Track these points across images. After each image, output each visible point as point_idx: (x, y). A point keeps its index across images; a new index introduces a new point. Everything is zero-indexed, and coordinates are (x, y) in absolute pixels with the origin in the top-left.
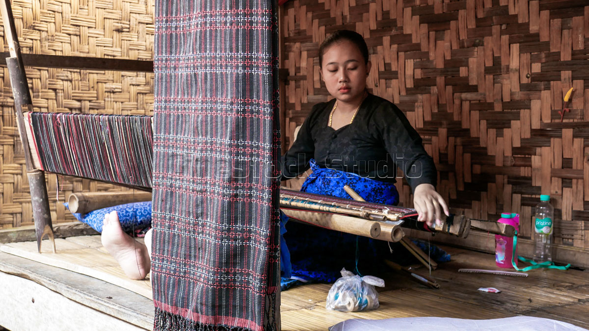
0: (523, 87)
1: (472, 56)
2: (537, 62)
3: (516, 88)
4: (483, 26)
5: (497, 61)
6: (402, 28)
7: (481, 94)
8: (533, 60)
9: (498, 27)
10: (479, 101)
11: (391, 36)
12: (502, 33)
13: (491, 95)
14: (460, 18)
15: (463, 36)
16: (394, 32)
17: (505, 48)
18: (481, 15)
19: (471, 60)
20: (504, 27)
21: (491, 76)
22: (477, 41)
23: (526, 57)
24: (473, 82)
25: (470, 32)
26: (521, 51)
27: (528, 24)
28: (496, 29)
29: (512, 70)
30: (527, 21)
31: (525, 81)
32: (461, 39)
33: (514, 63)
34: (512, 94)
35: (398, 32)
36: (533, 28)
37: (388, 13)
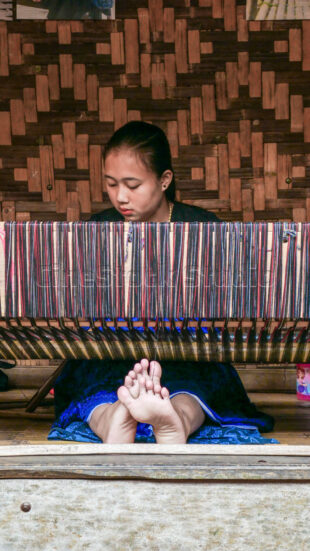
0: (281, 194)
1: (211, 154)
2: (300, 165)
3: (272, 194)
4: (226, 120)
5: (246, 163)
6: (96, 113)
7: (224, 201)
8: (295, 163)
9: (248, 122)
10: (220, 209)
11: (77, 124)
12: (253, 129)
13: (238, 202)
14: (192, 108)
15: (197, 130)
16: (82, 117)
17: (257, 148)
18: (223, 105)
19: (208, 160)
20: (256, 123)
21: (238, 181)
22: (218, 137)
23: (286, 159)
24: (212, 186)
25: (206, 125)
26: (280, 152)
27: (288, 122)
28: (244, 124)
29: (267, 173)
30: (287, 117)
31: (284, 186)
32: (193, 133)
33: (270, 166)
34: (267, 202)
35: (91, 119)
36: (295, 127)
37: (71, 91)
